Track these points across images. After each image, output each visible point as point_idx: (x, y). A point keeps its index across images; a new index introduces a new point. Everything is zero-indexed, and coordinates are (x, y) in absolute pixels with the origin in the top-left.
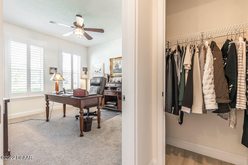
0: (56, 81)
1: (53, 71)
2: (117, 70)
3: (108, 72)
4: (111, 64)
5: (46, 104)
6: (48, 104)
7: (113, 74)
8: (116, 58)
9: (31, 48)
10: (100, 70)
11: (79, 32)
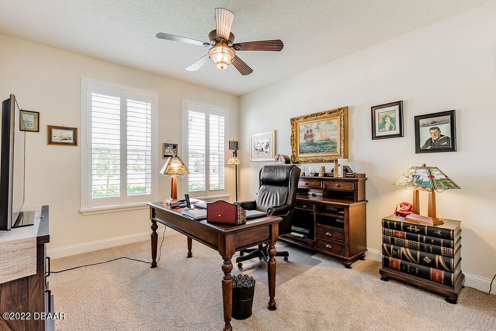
0: (173, 176)
1: (169, 151)
2: (310, 145)
3: (286, 150)
4: (293, 132)
5: (152, 227)
6: (155, 227)
7: (299, 155)
8: (307, 117)
9: (128, 104)
10: (268, 146)
11: (222, 55)
